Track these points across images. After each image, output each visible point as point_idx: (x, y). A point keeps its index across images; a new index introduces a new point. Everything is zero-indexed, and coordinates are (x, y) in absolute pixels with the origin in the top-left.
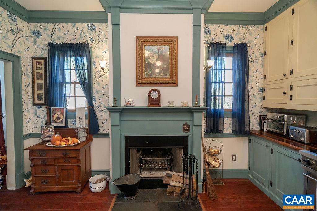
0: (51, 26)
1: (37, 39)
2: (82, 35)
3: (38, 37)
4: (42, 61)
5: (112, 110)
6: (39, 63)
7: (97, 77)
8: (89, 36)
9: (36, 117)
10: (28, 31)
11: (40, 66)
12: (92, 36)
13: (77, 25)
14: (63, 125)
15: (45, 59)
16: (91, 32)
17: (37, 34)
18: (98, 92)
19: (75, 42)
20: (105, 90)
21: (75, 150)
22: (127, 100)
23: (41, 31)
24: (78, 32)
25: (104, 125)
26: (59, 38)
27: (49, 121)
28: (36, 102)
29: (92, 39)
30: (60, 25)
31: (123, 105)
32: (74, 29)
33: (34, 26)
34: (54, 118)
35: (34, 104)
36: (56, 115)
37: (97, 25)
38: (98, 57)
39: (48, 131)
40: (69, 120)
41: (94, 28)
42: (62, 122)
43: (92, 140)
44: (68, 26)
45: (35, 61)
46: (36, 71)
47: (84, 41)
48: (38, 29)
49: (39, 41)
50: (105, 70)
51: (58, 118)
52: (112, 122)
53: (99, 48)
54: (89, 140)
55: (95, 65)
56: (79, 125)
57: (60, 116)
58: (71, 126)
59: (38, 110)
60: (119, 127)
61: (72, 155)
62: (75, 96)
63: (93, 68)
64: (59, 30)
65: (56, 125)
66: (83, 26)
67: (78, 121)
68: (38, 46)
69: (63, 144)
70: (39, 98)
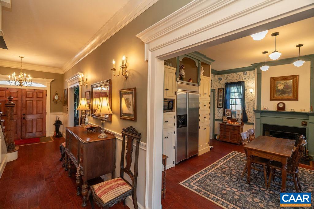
0: (226, 75)
1: (220, 81)
2: (240, 77)
3: (221, 80)
4: (222, 90)
5: (256, 111)
6: (221, 91)
7: (247, 96)
8: (243, 77)
9: (218, 113)
10: (217, 78)
11: (221, 92)
12: (245, 77)
13: (238, 73)
14: (230, 117)
15: (223, 89)
16: (245, 75)
17: (220, 79)
18: (247, 103)
19: (237, 81)
20: (251, 102)
21: (238, 127)
22: (265, 107)
23: (222, 78)
24: (239, 76)
25: (250, 119)
26: (229, 80)
27: (224, 115)
28: (219, 107)
29: (245, 79)
30: (230, 74)
31: (262, 109)
32: (237, 75)
33: (219, 76)
34: (227, 114)
35: (218, 107)
36: (227, 112)
37: (248, 72)
38: (248, 86)
39: (225, 119)
40: (233, 115)
41: (247, 73)
42: (230, 115)
43: (244, 125)
44: (234, 74)
45: (219, 90)
46: (219, 94)
47: (241, 80)
48: (221, 77)
49: (221, 82)
50: (252, 93)
51: (228, 114)
52: (256, 117)
53: (249, 83)
54: (242, 124)
55: (246, 91)
56: (237, 117)
57: (229, 113)
58: (234, 117)
59: (219, 110)
60: (260, 119)
61: (237, 128)
62: (235, 105)
63: (245, 92)
64: (230, 76)
65: (227, 116)
66: (241, 74)
67: (237, 115)
68: (221, 84)
69: (233, 124)
70: (220, 105)
